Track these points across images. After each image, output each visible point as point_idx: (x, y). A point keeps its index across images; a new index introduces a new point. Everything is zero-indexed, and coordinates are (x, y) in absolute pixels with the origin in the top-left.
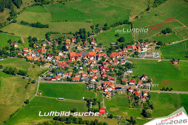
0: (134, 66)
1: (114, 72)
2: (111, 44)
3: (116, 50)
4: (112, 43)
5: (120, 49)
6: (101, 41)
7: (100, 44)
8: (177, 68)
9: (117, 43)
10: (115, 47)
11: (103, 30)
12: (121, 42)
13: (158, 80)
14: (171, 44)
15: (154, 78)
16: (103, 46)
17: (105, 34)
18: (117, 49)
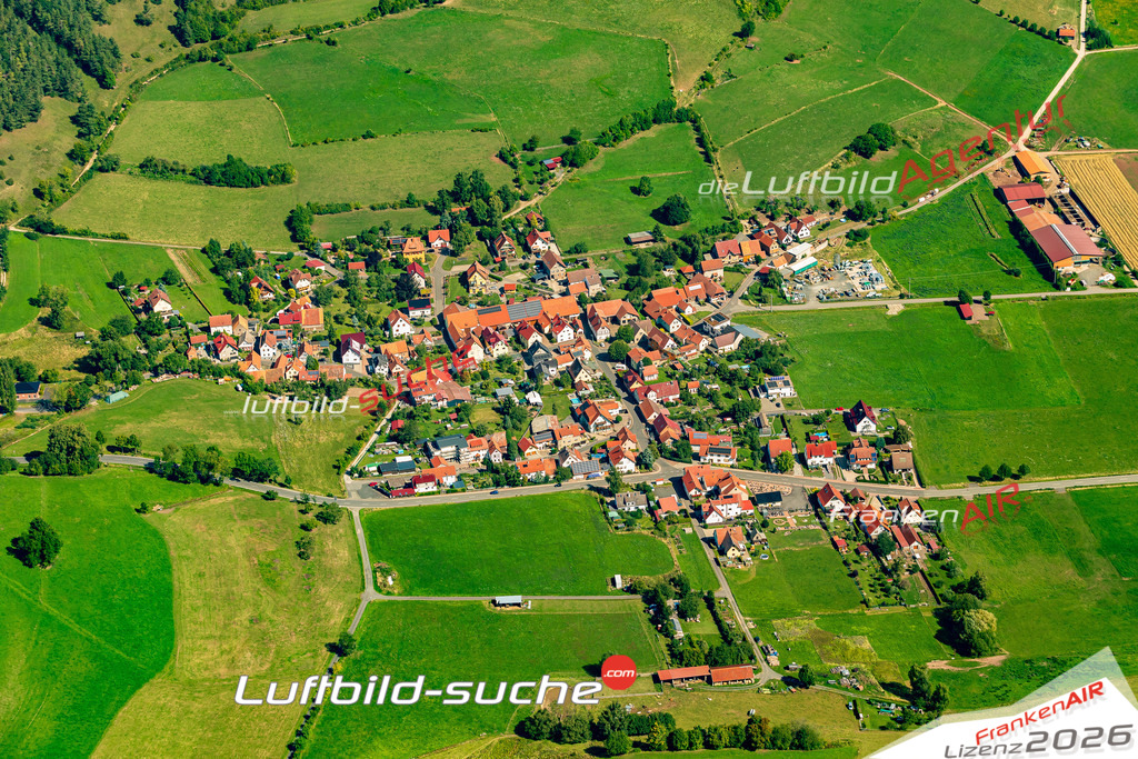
0: (788, 356)
1: (701, 400)
2: (628, 241)
3: (667, 274)
4: (633, 236)
5: (680, 262)
6: (574, 231)
7: (577, 249)
8: (995, 342)
9: (656, 236)
10: (654, 254)
11: (564, 165)
12: (675, 223)
13: (934, 421)
14: (915, 208)
15: (914, 415)
16: (590, 254)
17: (579, 187)
18: (666, 264)
